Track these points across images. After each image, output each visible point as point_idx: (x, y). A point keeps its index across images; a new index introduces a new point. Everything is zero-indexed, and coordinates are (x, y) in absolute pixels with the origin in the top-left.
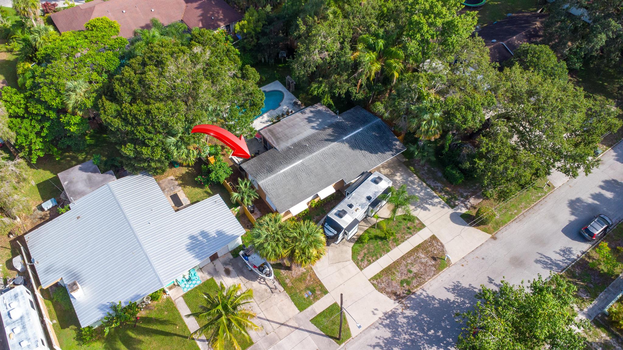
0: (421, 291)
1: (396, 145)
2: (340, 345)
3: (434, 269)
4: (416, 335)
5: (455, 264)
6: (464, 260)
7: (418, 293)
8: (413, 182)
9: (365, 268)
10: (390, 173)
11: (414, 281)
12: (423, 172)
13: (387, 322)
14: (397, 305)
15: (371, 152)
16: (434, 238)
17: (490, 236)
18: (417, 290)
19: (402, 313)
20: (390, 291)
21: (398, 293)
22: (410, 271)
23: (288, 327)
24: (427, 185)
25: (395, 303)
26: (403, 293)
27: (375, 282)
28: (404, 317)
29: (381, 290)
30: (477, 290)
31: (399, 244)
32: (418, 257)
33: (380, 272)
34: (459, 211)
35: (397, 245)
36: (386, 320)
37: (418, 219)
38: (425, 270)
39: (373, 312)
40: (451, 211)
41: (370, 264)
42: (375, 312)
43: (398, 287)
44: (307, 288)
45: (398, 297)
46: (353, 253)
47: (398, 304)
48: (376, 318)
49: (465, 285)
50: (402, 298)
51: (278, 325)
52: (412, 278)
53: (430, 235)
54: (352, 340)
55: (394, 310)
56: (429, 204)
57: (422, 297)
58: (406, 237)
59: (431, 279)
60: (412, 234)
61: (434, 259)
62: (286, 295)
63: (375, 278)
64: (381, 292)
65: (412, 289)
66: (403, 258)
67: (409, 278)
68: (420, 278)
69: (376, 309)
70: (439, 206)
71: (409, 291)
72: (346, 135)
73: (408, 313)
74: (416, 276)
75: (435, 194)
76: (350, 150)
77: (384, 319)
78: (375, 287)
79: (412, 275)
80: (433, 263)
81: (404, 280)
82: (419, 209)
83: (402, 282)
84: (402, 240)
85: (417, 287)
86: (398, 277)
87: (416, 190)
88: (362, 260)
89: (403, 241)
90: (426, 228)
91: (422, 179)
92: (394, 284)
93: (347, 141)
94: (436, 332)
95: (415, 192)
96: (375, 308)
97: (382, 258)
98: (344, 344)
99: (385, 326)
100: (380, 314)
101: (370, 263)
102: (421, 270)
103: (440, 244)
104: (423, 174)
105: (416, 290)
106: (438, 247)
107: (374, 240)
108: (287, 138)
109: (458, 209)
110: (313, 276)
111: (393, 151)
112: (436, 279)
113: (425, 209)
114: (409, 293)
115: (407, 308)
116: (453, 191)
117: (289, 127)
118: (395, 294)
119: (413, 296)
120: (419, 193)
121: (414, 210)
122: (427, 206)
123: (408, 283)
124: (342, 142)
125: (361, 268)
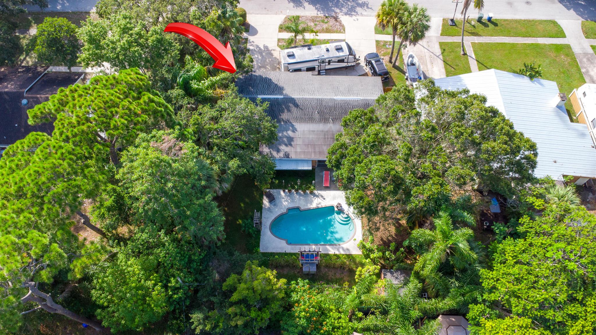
3: (300, 19)
13: (353, 13)
14: (340, 16)
16: (280, 31)
19: (341, 12)
20: (338, 23)
21: (334, 20)
26: (331, 18)
27: (342, 31)
28: (342, 10)
29: (343, 26)
33: (334, 33)
40: (251, 38)
43: (331, 22)
45: (336, 19)
48: (358, 17)
50: (334, 17)
52: (318, 21)
55: (344, 15)
56: (260, 48)
57: (322, 12)
63: (340, 32)
65: (324, 17)
68: (313, 20)
71: (327, 18)
72: (277, 99)
73: (338, 11)
79: (317, 23)
82: (270, 49)
83: (326, 23)
85: (320, 17)
86: (325, 26)
87: (257, 61)
90: (279, 38)
93: (281, 94)
95: (259, 60)
99: (357, 12)
101: (335, 40)
102: (308, 22)
103: (281, 27)
105: (322, 16)
106: (284, 26)
108: (325, 133)
115: (336, 13)
117: (314, 146)
119: (327, 15)
120: (258, 58)
121: (274, 50)
122: (262, 48)
123: (323, 21)
124: (286, 95)
125: (344, 40)
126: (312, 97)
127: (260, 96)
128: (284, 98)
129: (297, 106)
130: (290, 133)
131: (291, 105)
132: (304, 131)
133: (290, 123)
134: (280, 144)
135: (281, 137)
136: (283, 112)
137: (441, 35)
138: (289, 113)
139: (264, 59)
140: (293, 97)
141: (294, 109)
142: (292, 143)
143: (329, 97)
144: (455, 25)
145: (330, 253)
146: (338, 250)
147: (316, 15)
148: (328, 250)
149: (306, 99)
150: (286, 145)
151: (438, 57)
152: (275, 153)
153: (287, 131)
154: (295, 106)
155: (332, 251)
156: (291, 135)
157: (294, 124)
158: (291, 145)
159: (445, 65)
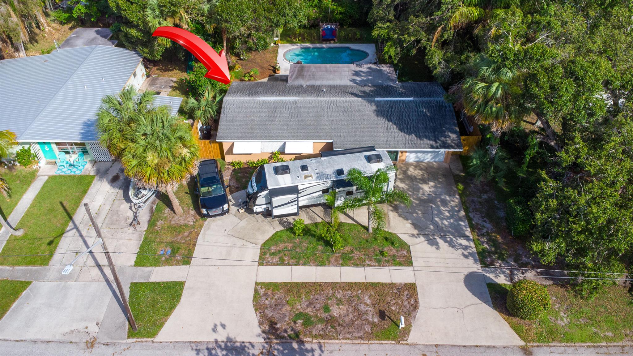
0: (315, 347)
1: (449, 137)
2: (129, 337)
3: (368, 329)
5: (413, 345)
6: (435, 349)
7: (308, 346)
8: (445, 203)
9: (267, 265)
10: (420, 177)
11: (320, 326)
12: (476, 199)
13: (221, 353)
15: (401, 130)
16: (411, 288)
17: (522, 343)
18: (311, 342)
20: (270, 315)
21: (278, 326)
22: (326, 309)
23: (100, 273)
25: (259, 335)
26: (285, 331)
27: (262, 291)
29: (258, 306)
31: (347, 265)
32: (359, 298)
33: (281, 283)
34: (491, 276)
35: (342, 265)
36: (222, 350)
37: (409, 251)
38: (353, 321)
39: (215, 326)
40: (476, 267)
41: (278, 265)
42: (219, 328)
43: (287, 319)
44: (171, 244)
45: (272, 331)
46: (272, 238)
47: (262, 340)
50: (278, 337)
51: (93, 263)
52: (321, 320)
53: (409, 280)
54: (150, 344)
55: (247, 345)
56: (446, 241)
58: (367, 262)
59: (349, 341)
60: (380, 263)
61: (382, 315)
62: (140, 237)
63: (266, 285)
64: (256, 310)
65: (305, 335)
66: (334, 286)
67: (316, 316)
69: (223, 326)
70: (460, 251)
71: (297, 334)
72: (383, 97)
74: (331, 322)
75: (469, 234)
76: (373, 116)
77: (220, 347)
78: (255, 296)
79: (324, 315)
80: (376, 320)
81: (306, 314)
82: (422, 239)
83: (299, 315)
84: (358, 262)
85: (316, 336)
86: (302, 305)
87: (440, 213)
88: (273, 254)
89: (357, 265)
90: (410, 268)
91: (464, 205)
92: (286, 309)
93: (378, 104)
95: (438, 215)
96: (223, 323)
97: (304, 267)
98: (134, 340)
100: (221, 336)
101: (281, 263)
102: (346, 319)
103: (412, 301)
104: (473, 201)
105: (310, 339)
106: (406, 303)
107: (315, 240)
108: (313, 78)
109: (492, 272)
110: (193, 235)
111: (436, 142)
112: (358, 347)
113: (433, 243)
114: (293, 336)
116: (506, 244)
117: (327, 71)
118: (272, 324)
120: (442, 219)
121: (413, 235)
122: (440, 241)
123: (308, 322)
124: (370, 102)
125: (261, 262)
127: (411, 99)
128: (374, 98)
133: (359, 85)
139: (429, 215)
143: (307, 98)
151: (76, 227)
152: (375, 67)
153: (363, 80)
157: (355, 84)
158: (356, 71)
159: (75, 211)
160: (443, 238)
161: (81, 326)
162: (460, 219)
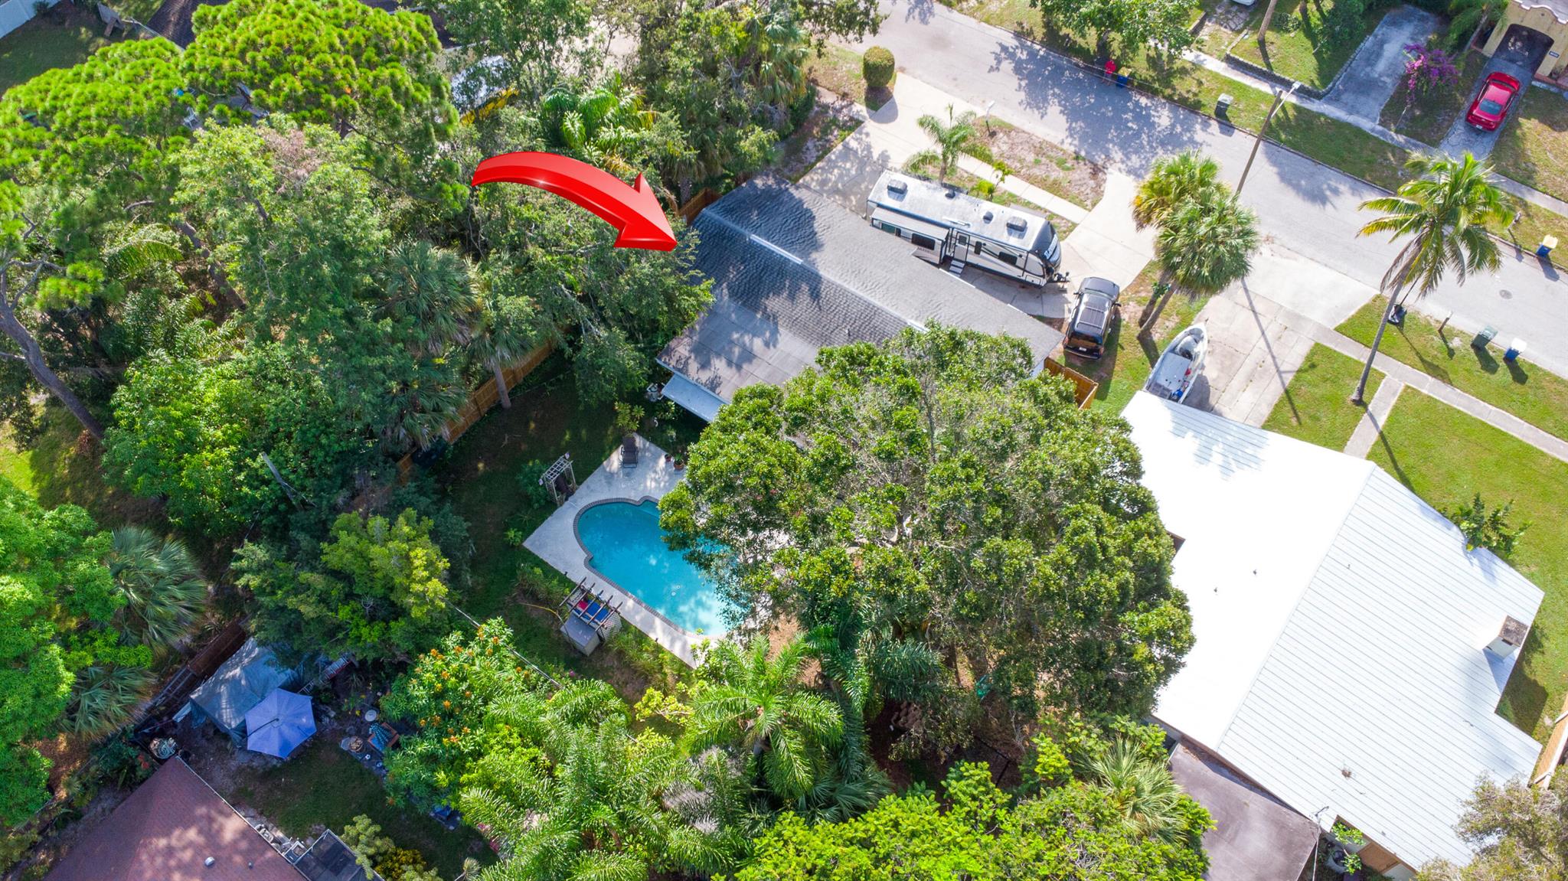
0: (1066, 145)
3: (1013, 133)
4: (1149, 142)
7: (1072, 148)
8: (823, 182)
9: (1069, 221)
11: (1052, 154)
14: (1111, 170)
18: (1068, 149)
19: (1123, 162)
20: (1092, 182)
21: (1090, 171)
22: (1037, 162)
24: (819, 159)
25: (1111, 173)
26: (1086, 165)
27: (1088, 202)
28: (1129, 159)
29: (1098, 193)
30: (1023, 83)
32: (1000, 155)
33: (1065, 199)
34: (864, 114)
38: (1021, 143)
40: (870, 125)
41: (1058, 216)
45: (1096, 171)
49: (1022, 95)
50: (1095, 165)
51: (1261, 318)
52: (1049, 157)
55: (1125, 173)
56: (870, 153)
57: (1076, 142)
59: (1036, 135)
61: (992, 135)
63: (1081, 204)
64: (1103, 192)
65: (1070, 155)
67: (1051, 161)
68: (1042, 149)
70: (866, 140)
71: (1077, 158)
72: (788, 261)
73: (1118, 155)
74: (1040, 153)
75: (840, 147)
79: (1043, 159)
80: (1001, 135)
81: (1059, 167)
82: (888, 164)
83: (1066, 169)
85: (1061, 151)
86: (1056, 174)
87: (841, 176)
91: (806, 171)
94: (1127, 121)
95: (847, 175)
102: (1026, 148)
104: (791, 171)
105: (1068, 151)
109: (859, 115)
112: (1031, 129)
113: (884, 156)
114: (1080, 159)
115: (1108, 157)
116: (817, 124)
119: (1083, 153)
120: (848, 170)
122: (875, 155)
123: (1061, 163)
124: (813, 263)
125: (1075, 225)
126: (860, 293)
127: (755, 238)
128: (801, 266)
129: (815, 295)
130: (758, 344)
131: (805, 287)
132: (789, 355)
133: (776, 324)
134: (718, 355)
135: (732, 342)
136: (777, 293)
137: (1336, 329)
138: (787, 303)
139: (856, 181)
140: (821, 273)
141: (804, 298)
142: (745, 366)
143: (897, 314)
144: (1400, 325)
145: (652, 636)
146: (673, 642)
147: (1056, 142)
148: (652, 627)
149: (845, 292)
150: (730, 363)
151: (1280, 373)
152: (693, 366)
153: (754, 335)
154: (811, 295)
155: (659, 634)
156: (755, 348)
157: (781, 330)
158: (739, 367)
159: (1280, 401)
160: (869, 155)
161: (1277, 259)
162: (830, 160)
